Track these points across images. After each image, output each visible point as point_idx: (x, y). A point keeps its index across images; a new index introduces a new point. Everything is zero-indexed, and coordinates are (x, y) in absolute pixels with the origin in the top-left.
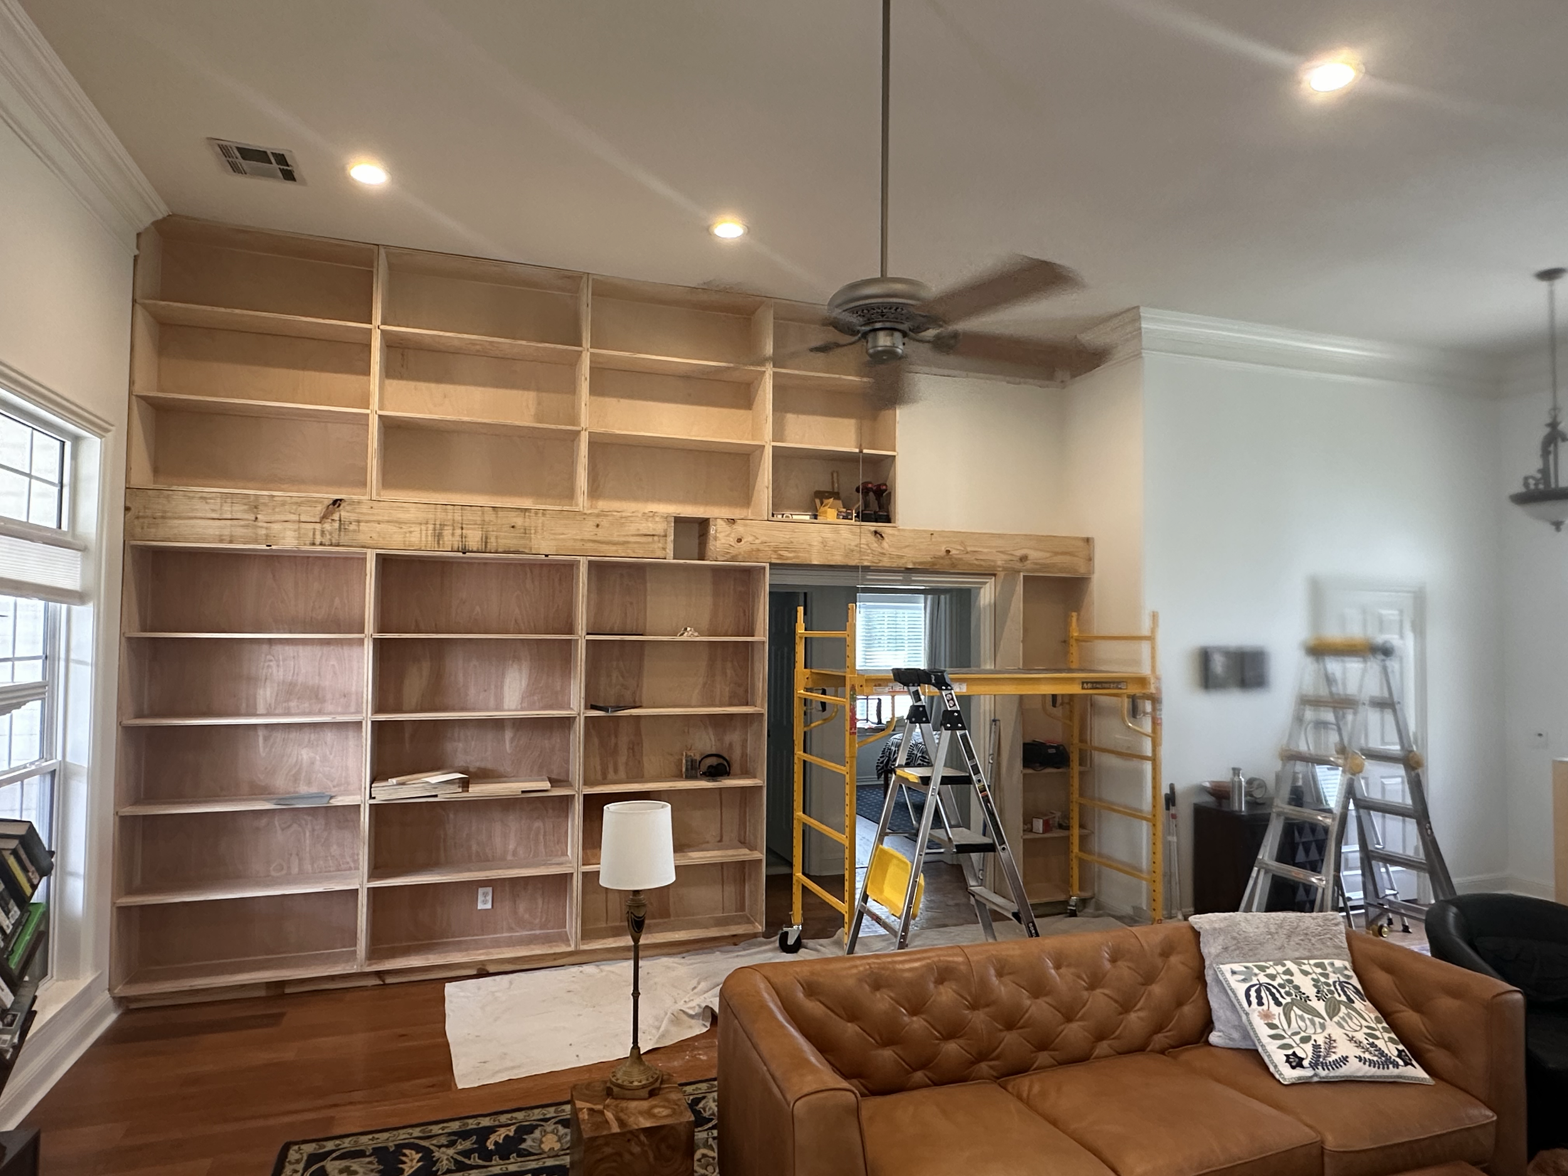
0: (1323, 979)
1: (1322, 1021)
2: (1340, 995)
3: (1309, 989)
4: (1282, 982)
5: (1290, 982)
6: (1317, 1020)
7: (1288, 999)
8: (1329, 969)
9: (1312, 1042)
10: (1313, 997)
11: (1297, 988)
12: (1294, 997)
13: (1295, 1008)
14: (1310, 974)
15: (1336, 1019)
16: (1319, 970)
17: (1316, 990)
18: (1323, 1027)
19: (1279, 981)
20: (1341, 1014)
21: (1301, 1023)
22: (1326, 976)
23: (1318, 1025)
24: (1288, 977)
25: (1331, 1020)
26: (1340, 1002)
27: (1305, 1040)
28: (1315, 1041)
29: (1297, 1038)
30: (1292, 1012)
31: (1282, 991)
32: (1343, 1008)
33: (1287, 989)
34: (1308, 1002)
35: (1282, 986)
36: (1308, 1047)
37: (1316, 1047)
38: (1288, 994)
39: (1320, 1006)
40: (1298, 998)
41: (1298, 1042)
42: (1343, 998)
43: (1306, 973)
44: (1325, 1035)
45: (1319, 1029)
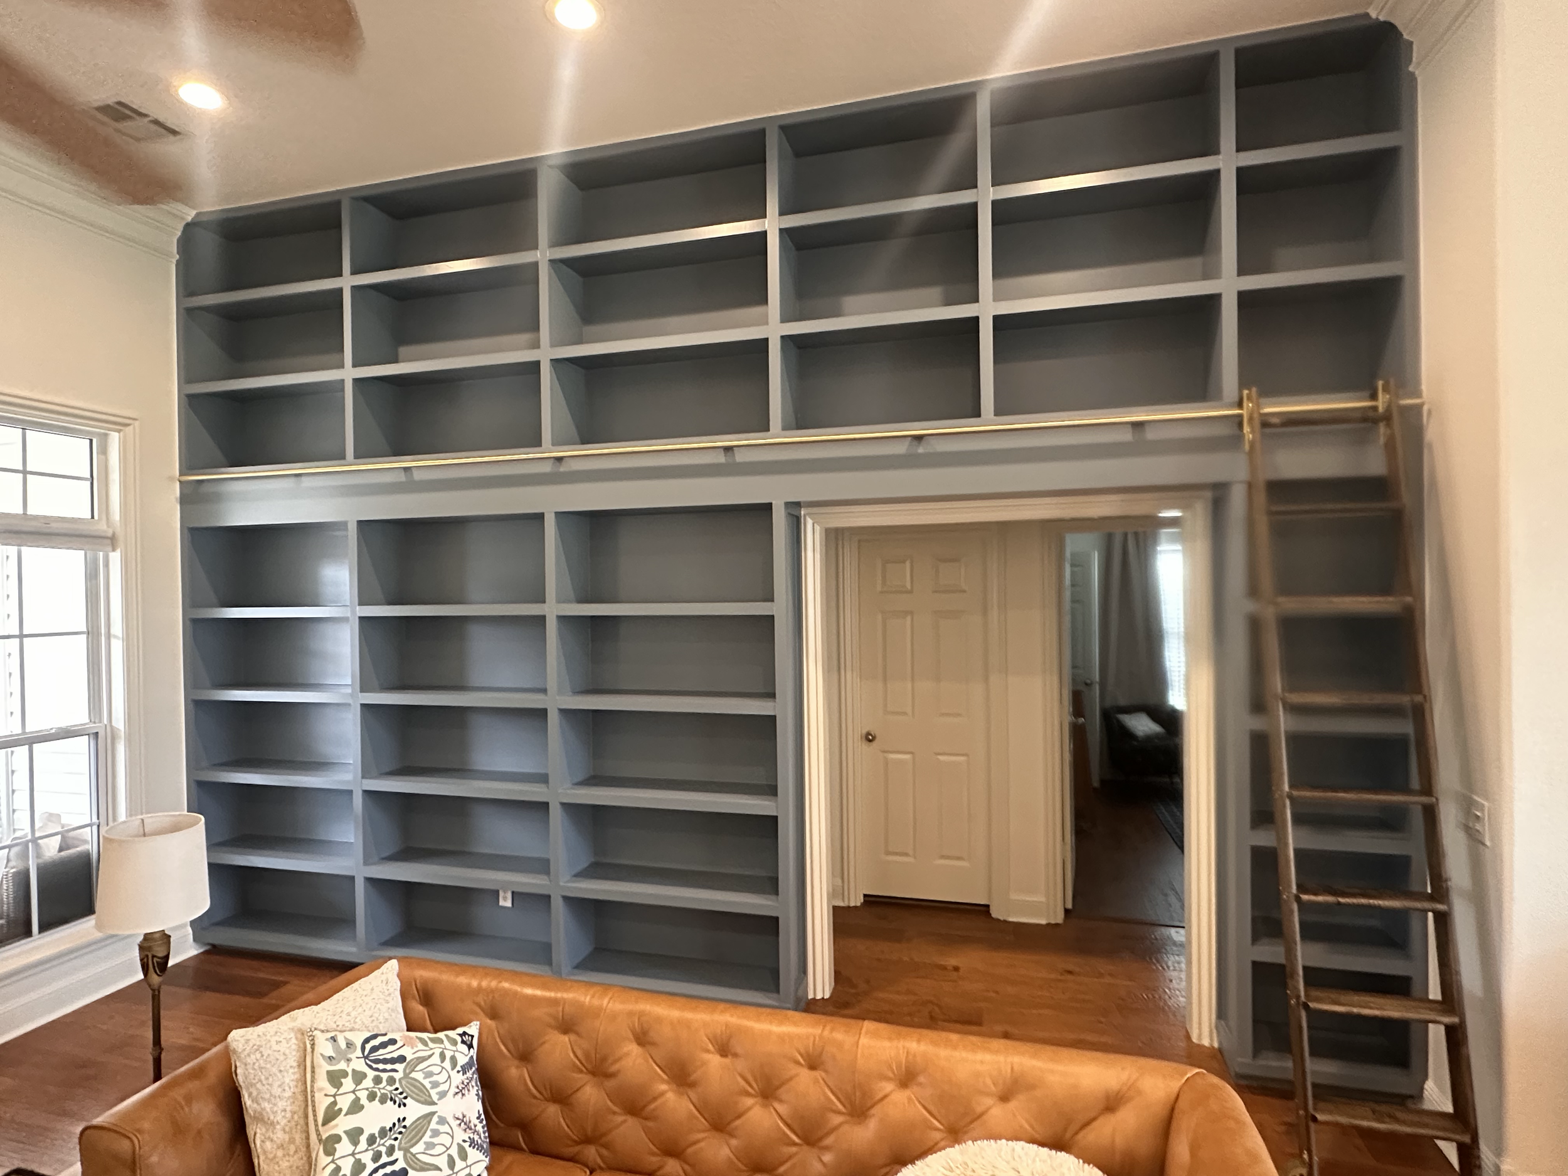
0: (368, 1083)
1: (435, 1119)
2: (395, 1071)
3: (388, 1114)
4: (370, 1154)
5: (372, 1140)
6: (433, 1125)
7: (398, 1154)
8: (342, 1065)
9: (466, 1145)
10: (401, 1113)
11: (383, 1132)
12: (396, 1143)
13: (414, 1150)
14: (358, 1099)
15: (434, 1093)
16: (348, 1084)
17: (390, 1103)
18: (442, 1121)
19: (367, 1158)
20: (427, 1083)
21: (439, 1149)
22: (359, 1077)
23: (442, 1128)
24: (363, 1139)
25: (434, 1103)
26: (406, 1075)
27: (463, 1156)
28: (464, 1141)
30: (421, 1157)
31: (384, 1159)
32: (413, 1075)
33: (383, 1149)
34: (405, 1123)
35: (377, 1157)
38: (391, 1150)
39: (414, 1111)
40: (399, 1136)
41: (463, 1164)
42: (399, 1067)
43: (356, 1107)
44: (454, 1123)
45: (446, 1128)
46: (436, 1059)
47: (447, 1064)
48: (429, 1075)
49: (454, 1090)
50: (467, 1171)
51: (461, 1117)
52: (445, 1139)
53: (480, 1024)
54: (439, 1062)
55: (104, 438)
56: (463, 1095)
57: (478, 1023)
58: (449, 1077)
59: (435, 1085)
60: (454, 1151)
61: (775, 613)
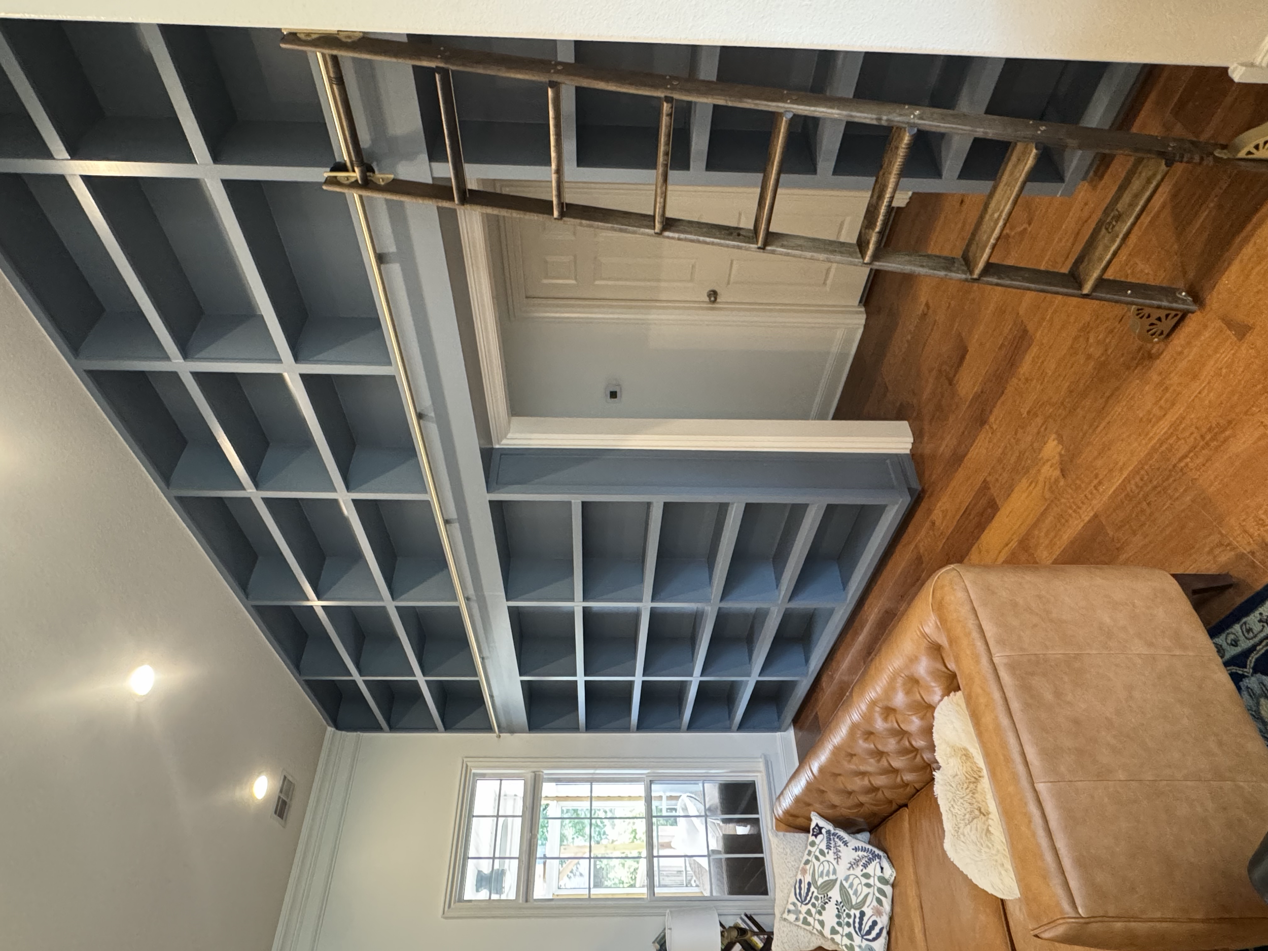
0: (813, 911)
1: (844, 882)
2: (813, 893)
3: (831, 909)
4: (845, 927)
5: (839, 924)
6: (846, 885)
7: (852, 912)
8: (801, 917)
9: (865, 871)
10: (833, 901)
11: (838, 916)
12: (847, 911)
13: (854, 903)
14: (819, 920)
15: (832, 877)
16: (810, 919)
17: (826, 906)
18: (847, 879)
19: (847, 930)
20: (826, 878)
21: (859, 887)
22: (809, 912)
23: (850, 881)
24: (837, 928)
25: (836, 880)
26: (817, 888)
27: (867, 876)
28: (862, 870)
29: (871, 881)
30: (858, 901)
31: (851, 921)
32: (819, 883)
33: (847, 919)
34: (839, 901)
35: (848, 924)
36: (870, 870)
37: (865, 866)
38: (849, 916)
39: (835, 894)
40: (844, 908)
41: (872, 879)
42: (812, 889)
43: (822, 923)
44: (851, 871)
45: (852, 877)
46: (817, 863)
47: (822, 858)
48: (821, 875)
49: (834, 862)
50: (876, 878)
51: (850, 865)
52: (856, 881)
53: (814, 811)
54: (819, 863)
55: (475, 774)
56: (840, 858)
57: (812, 813)
58: (828, 861)
59: (828, 874)
60: (864, 881)
61: (580, 501)
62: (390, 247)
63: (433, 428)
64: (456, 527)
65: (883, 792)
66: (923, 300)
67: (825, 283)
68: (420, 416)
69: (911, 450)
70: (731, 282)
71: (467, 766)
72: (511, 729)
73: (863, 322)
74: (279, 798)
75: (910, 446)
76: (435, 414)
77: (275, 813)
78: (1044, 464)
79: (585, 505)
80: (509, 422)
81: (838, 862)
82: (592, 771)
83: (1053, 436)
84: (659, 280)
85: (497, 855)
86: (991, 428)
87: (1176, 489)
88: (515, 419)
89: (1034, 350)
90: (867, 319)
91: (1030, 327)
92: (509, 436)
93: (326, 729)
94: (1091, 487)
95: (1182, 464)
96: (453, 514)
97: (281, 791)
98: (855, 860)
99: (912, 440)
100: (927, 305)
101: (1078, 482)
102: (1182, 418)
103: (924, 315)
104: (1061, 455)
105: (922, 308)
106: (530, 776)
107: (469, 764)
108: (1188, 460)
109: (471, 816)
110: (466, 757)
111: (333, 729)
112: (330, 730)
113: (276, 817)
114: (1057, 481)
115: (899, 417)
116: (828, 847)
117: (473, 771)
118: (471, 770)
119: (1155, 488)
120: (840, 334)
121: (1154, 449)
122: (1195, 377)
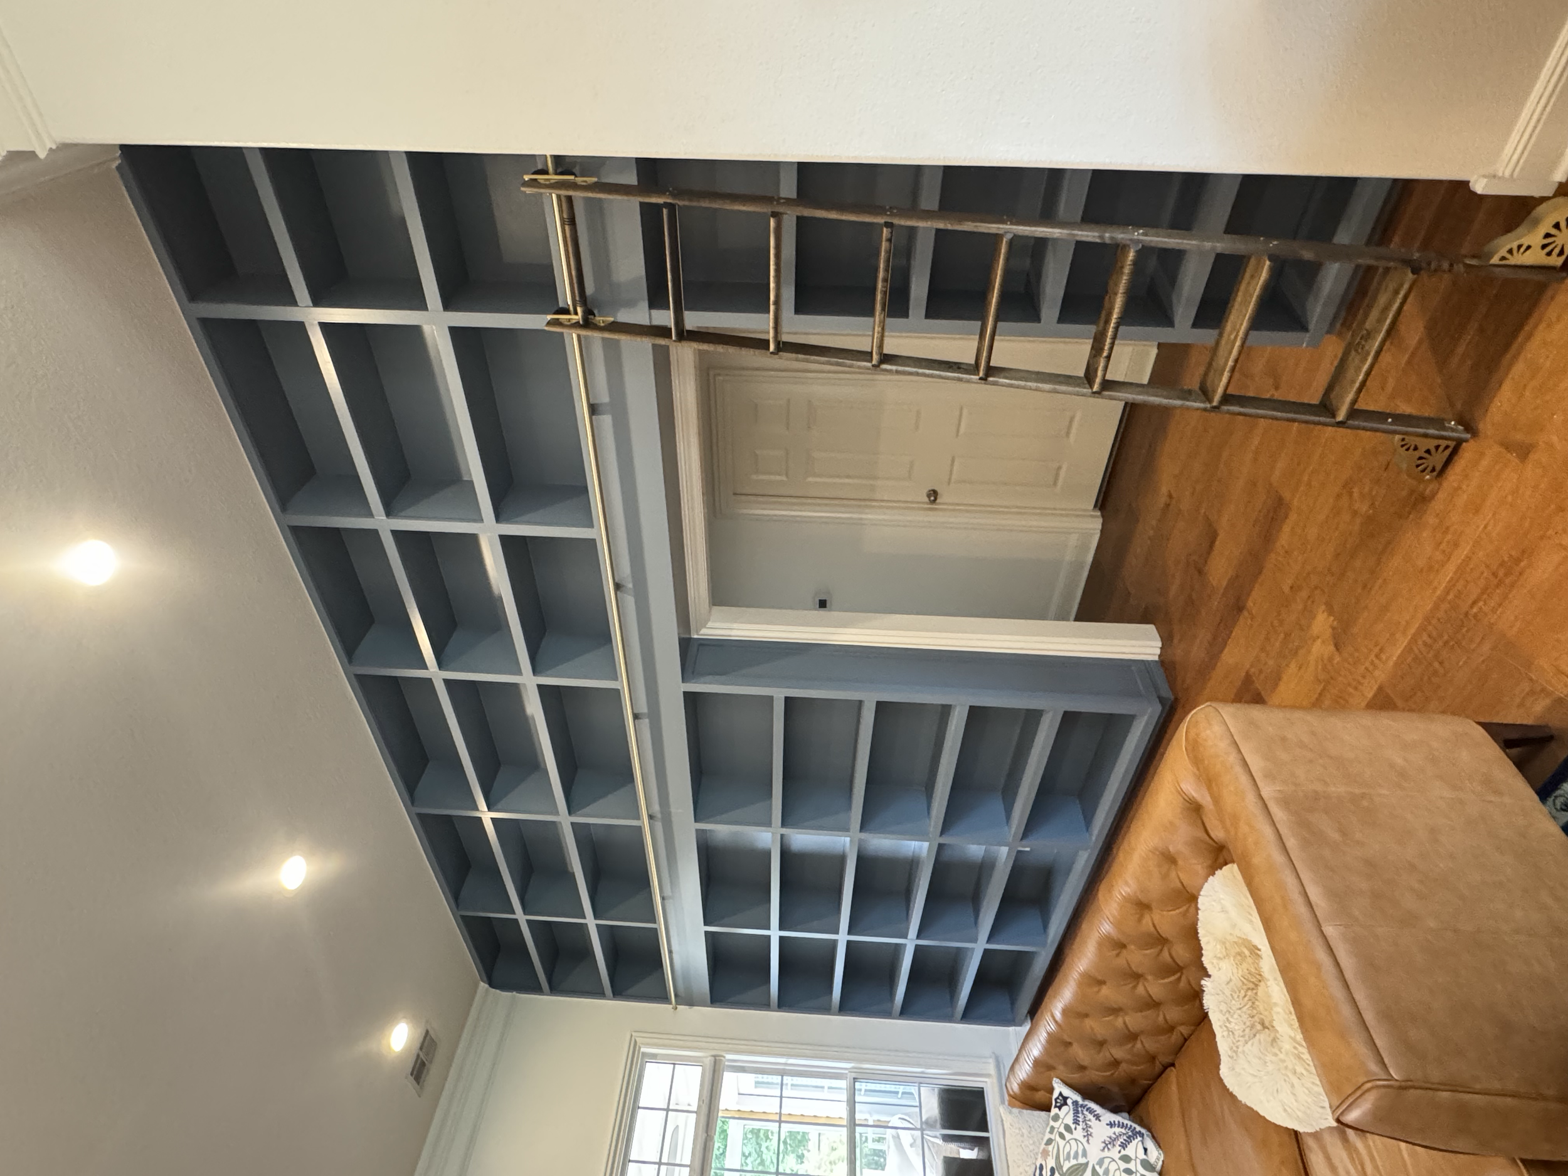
1: (1097, 1168)
6: (1100, 1171)
9: (1123, 1152)
15: (1082, 1160)
18: (1101, 1162)
20: (1073, 1162)
23: (1105, 1166)
25: (1087, 1163)
27: (1126, 1159)
28: (1120, 1152)
29: (1131, 1166)
32: (1065, 1169)
36: (1130, 1151)
37: (1124, 1146)
41: (1133, 1162)
44: (1106, 1153)
45: (1107, 1161)
46: (1061, 1143)
47: (1067, 1136)
48: (1068, 1158)
49: (1084, 1141)
50: (1138, 1161)
51: (1104, 1145)
52: (1113, 1167)
53: (1057, 1078)
54: (1064, 1142)
55: (644, 1054)
56: (1091, 1135)
57: (1054, 1079)
58: (1076, 1140)
59: (1076, 1157)
60: (1123, 1165)
61: (782, 696)
62: (604, 397)
63: (630, 601)
64: (645, 723)
65: (1142, 1042)
66: (1164, 490)
67: (1055, 484)
68: (618, 587)
69: (1160, 656)
70: (953, 480)
71: (636, 1041)
72: (688, 999)
73: (1100, 527)
74: (418, 1056)
75: (1158, 651)
76: (634, 586)
77: (412, 1074)
78: (1314, 641)
79: (788, 700)
80: (710, 611)
81: (1088, 1141)
82: (782, 1060)
83: (1323, 607)
84: (875, 478)
85: (664, 1160)
86: (1250, 613)
87: (1471, 641)
88: (715, 608)
89: (1293, 517)
90: (1103, 525)
91: (1286, 495)
92: (710, 624)
93: (476, 986)
94: (1372, 657)
95: (1475, 610)
96: (643, 709)
97: (421, 1048)
98: (1110, 1138)
99: (1159, 644)
100: (1170, 496)
101: (1356, 654)
102: (1468, 558)
103: (1168, 505)
104: (1334, 629)
105: (1163, 500)
106: (708, 1061)
107: (637, 1039)
108: (1481, 604)
109: (636, 1107)
110: (635, 1032)
111: (487, 986)
112: (483, 986)
113: (412, 1078)
114: (1331, 659)
115: (1144, 620)
116: (1076, 1122)
117: (643, 1050)
118: (640, 1048)
119: (1446, 643)
120: (1073, 540)
121: (1441, 599)
122: (1477, 511)
